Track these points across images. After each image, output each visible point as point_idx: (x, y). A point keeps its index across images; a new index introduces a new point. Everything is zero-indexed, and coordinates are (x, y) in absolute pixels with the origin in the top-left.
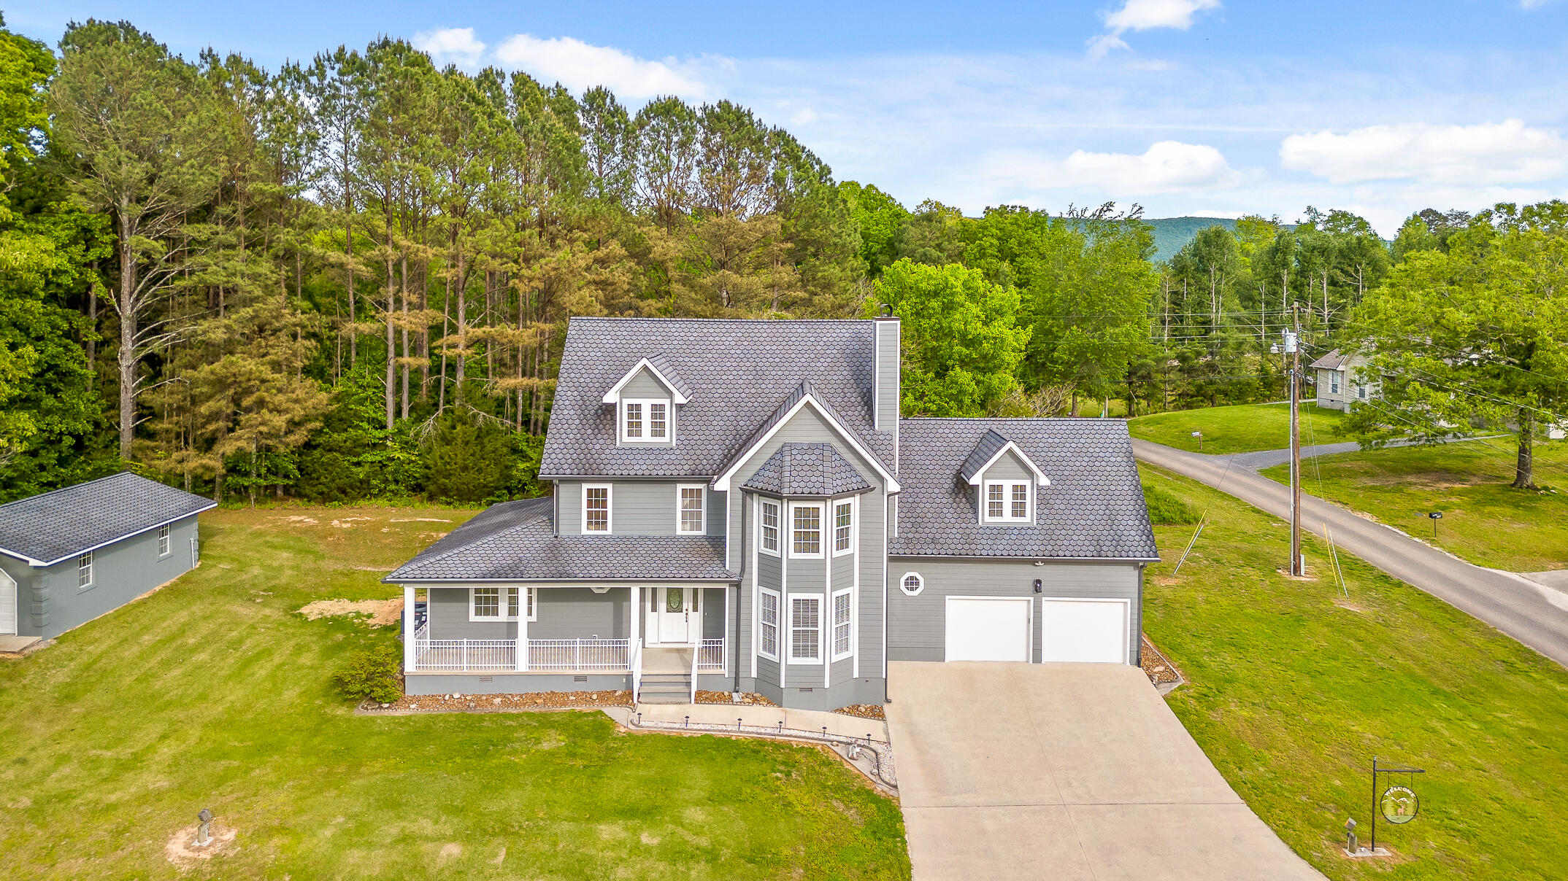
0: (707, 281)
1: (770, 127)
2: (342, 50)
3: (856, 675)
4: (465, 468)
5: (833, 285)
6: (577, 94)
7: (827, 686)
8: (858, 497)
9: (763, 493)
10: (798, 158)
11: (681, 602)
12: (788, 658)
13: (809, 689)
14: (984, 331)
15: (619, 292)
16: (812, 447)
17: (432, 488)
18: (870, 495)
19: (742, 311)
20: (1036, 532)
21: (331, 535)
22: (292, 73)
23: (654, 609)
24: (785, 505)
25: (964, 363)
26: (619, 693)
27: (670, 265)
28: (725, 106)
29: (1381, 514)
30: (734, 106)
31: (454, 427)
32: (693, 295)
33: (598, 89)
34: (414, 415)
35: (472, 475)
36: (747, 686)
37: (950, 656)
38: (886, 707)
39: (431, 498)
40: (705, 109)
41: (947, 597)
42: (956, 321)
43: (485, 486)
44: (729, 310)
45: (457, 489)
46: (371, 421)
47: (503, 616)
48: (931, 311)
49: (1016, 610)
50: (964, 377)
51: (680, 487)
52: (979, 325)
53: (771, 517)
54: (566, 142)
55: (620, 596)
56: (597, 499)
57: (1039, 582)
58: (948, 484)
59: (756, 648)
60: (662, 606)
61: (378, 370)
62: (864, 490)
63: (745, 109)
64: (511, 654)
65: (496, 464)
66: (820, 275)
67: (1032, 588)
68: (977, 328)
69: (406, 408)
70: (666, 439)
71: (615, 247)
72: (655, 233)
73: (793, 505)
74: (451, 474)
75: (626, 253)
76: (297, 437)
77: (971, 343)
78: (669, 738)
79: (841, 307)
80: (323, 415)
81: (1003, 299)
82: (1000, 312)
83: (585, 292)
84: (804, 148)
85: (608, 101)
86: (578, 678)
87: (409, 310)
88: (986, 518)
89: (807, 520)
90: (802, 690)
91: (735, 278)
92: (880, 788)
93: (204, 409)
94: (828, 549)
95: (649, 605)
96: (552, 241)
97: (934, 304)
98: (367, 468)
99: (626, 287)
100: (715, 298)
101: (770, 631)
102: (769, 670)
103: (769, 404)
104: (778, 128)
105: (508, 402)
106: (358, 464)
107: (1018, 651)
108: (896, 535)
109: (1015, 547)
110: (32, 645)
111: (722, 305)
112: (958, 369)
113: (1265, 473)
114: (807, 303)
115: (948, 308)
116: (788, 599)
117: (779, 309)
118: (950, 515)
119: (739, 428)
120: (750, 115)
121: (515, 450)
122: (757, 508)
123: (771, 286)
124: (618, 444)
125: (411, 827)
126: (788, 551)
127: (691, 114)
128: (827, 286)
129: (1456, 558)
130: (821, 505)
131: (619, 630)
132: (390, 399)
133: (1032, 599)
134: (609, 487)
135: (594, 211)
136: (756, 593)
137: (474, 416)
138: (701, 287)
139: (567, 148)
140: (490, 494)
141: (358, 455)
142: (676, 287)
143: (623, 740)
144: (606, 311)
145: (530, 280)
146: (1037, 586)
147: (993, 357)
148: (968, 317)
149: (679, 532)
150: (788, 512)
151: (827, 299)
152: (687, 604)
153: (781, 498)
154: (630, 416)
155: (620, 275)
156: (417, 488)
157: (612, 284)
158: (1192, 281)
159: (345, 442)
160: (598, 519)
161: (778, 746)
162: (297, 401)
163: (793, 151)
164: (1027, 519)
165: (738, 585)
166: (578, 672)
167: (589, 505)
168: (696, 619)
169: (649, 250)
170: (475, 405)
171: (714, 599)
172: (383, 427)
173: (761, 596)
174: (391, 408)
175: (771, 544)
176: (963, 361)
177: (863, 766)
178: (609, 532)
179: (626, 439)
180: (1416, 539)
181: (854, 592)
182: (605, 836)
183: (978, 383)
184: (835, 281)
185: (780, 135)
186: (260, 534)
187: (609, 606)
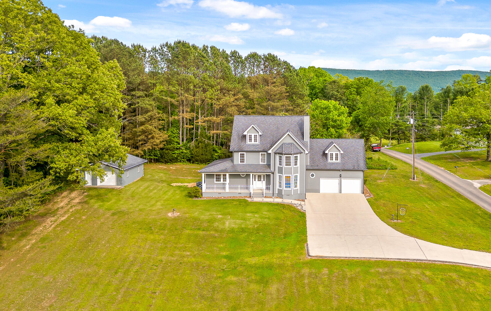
0: (265, 104)
1: (282, 60)
2: (167, 43)
3: (299, 193)
4: (202, 154)
5: (300, 105)
6: (228, 52)
7: (292, 194)
8: (299, 154)
9: (279, 154)
10: (290, 69)
11: (261, 179)
12: (284, 188)
13: (289, 195)
14: (338, 118)
15: (241, 108)
16: (289, 144)
17: (194, 160)
18: (302, 154)
19: (275, 113)
20: (340, 164)
21: (171, 170)
22: (154, 50)
23: (255, 180)
24: (283, 156)
25: (333, 127)
26: (248, 196)
27: (255, 100)
28: (269, 54)
29: (446, 168)
30: (272, 54)
31: (199, 144)
32: (261, 108)
33: (235, 51)
34: (187, 141)
35: (204, 156)
36: (275, 195)
37: (321, 192)
38: (305, 200)
39: (193, 163)
40: (264, 55)
41: (320, 178)
42: (331, 116)
43: (207, 159)
44: (271, 113)
45: (200, 160)
46: (177, 142)
47: (222, 181)
48: (324, 113)
49: (336, 181)
50: (332, 130)
51: (261, 153)
52: (337, 116)
53: (280, 159)
54: (227, 67)
55: (248, 176)
56: (242, 156)
57: (341, 175)
58: (322, 153)
59: (277, 187)
60: (257, 179)
61: (178, 129)
62: (301, 153)
63: (275, 55)
64: (224, 188)
65: (210, 154)
66: (296, 102)
67: (339, 176)
68: (336, 117)
69: (185, 139)
70: (257, 143)
71: (240, 96)
72: (250, 91)
73: (285, 156)
74: (199, 156)
75: (243, 97)
76: (161, 146)
77: (335, 121)
78: (259, 202)
79: (302, 111)
80: (166, 140)
81: (344, 110)
82: (343, 113)
83: (233, 108)
84: (292, 66)
85: (237, 54)
86: (239, 193)
87: (186, 113)
88: (329, 161)
89: (288, 159)
90: (287, 195)
91: (273, 103)
92: (302, 211)
93: (139, 138)
94: (293, 165)
95: (254, 179)
96: (224, 94)
97: (325, 111)
98: (177, 154)
99: (243, 106)
100: (267, 109)
101: (280, 183)
102: (280, 191)
103: (280, 135)
104: (285, 61)
105: (212, 138)
106: (174, 153)
107: (337, 191)
108: (309, 164)
109: (335, 167)
110: (121, 187)
111: (269, 111)
112: (331, 128)
113: (422, 158)
114: (292, 110)
115: (329, 112)
116: (284, 176)
117: (285, 112)
118: (321, 160)
119: (273, 140)
120: (277, 57)
121: (214, 150)
122: (277, 157)
123: (283, 106)
124: (247, 144)
125: (211, 213)
126: (284, 165)
127: (260, 57)
128: (298, 105)
129: (458, 177)
130: (291, 156)
131: (247, 183)
132: (181, 137)
133: (339, 179)
134: (245, 153)
135: (235, 86)
136: (277, 175)
137: (204, 141)
138: (263, 106)
139: (228, 69)
140: (208, 161)
141: (174, 151)
142: (256, 106)
143: (250, 202)
144: (238, 113)
145: (219, 105)
146: (340, 176)
147: (340, 125)
148: (334, 115)
149: (260, 163)
150: (284, 157)
151: (298, 109)
152: (262, 179)
153: (282, 154)
154: (249, 137)
155: (242, 103)
156: (189, 160)
157: (240, 106)
158: (418, 102)
159: (171, 148)
160: (242, 161)
161: (282, 204)
162: (161, 136)
163: (289, 67)
164: (339, 161)
165: (273, 173)
166: (239, 192)
167: (241, 157)
168: (264, 182)
169: (249, 96)
170: (204, 138)
171: (268, 176)
172: (179, 144)
173: (278, 176)
174: (181, 139)
175: (280, 164)
176: (332, 126)
177: (299, 208)
178: (245, 163)
179: (248, 143)
180: (452, 173)
181: (298, 175)
182: (248, 215)
183: (336, 132)
184: (301, 104)
185: (285, 62)
186: (154, 170)
187: (245, 180)
